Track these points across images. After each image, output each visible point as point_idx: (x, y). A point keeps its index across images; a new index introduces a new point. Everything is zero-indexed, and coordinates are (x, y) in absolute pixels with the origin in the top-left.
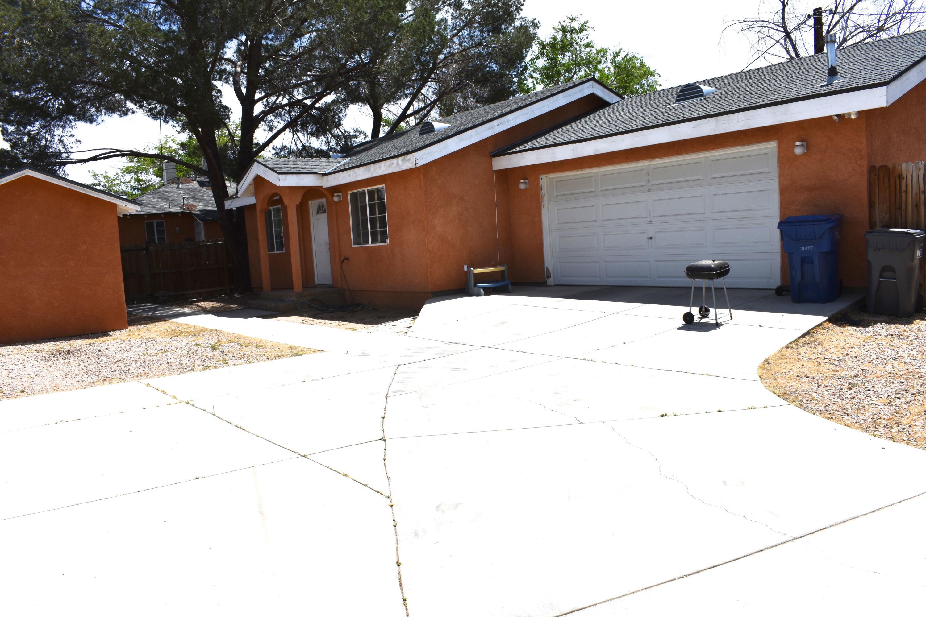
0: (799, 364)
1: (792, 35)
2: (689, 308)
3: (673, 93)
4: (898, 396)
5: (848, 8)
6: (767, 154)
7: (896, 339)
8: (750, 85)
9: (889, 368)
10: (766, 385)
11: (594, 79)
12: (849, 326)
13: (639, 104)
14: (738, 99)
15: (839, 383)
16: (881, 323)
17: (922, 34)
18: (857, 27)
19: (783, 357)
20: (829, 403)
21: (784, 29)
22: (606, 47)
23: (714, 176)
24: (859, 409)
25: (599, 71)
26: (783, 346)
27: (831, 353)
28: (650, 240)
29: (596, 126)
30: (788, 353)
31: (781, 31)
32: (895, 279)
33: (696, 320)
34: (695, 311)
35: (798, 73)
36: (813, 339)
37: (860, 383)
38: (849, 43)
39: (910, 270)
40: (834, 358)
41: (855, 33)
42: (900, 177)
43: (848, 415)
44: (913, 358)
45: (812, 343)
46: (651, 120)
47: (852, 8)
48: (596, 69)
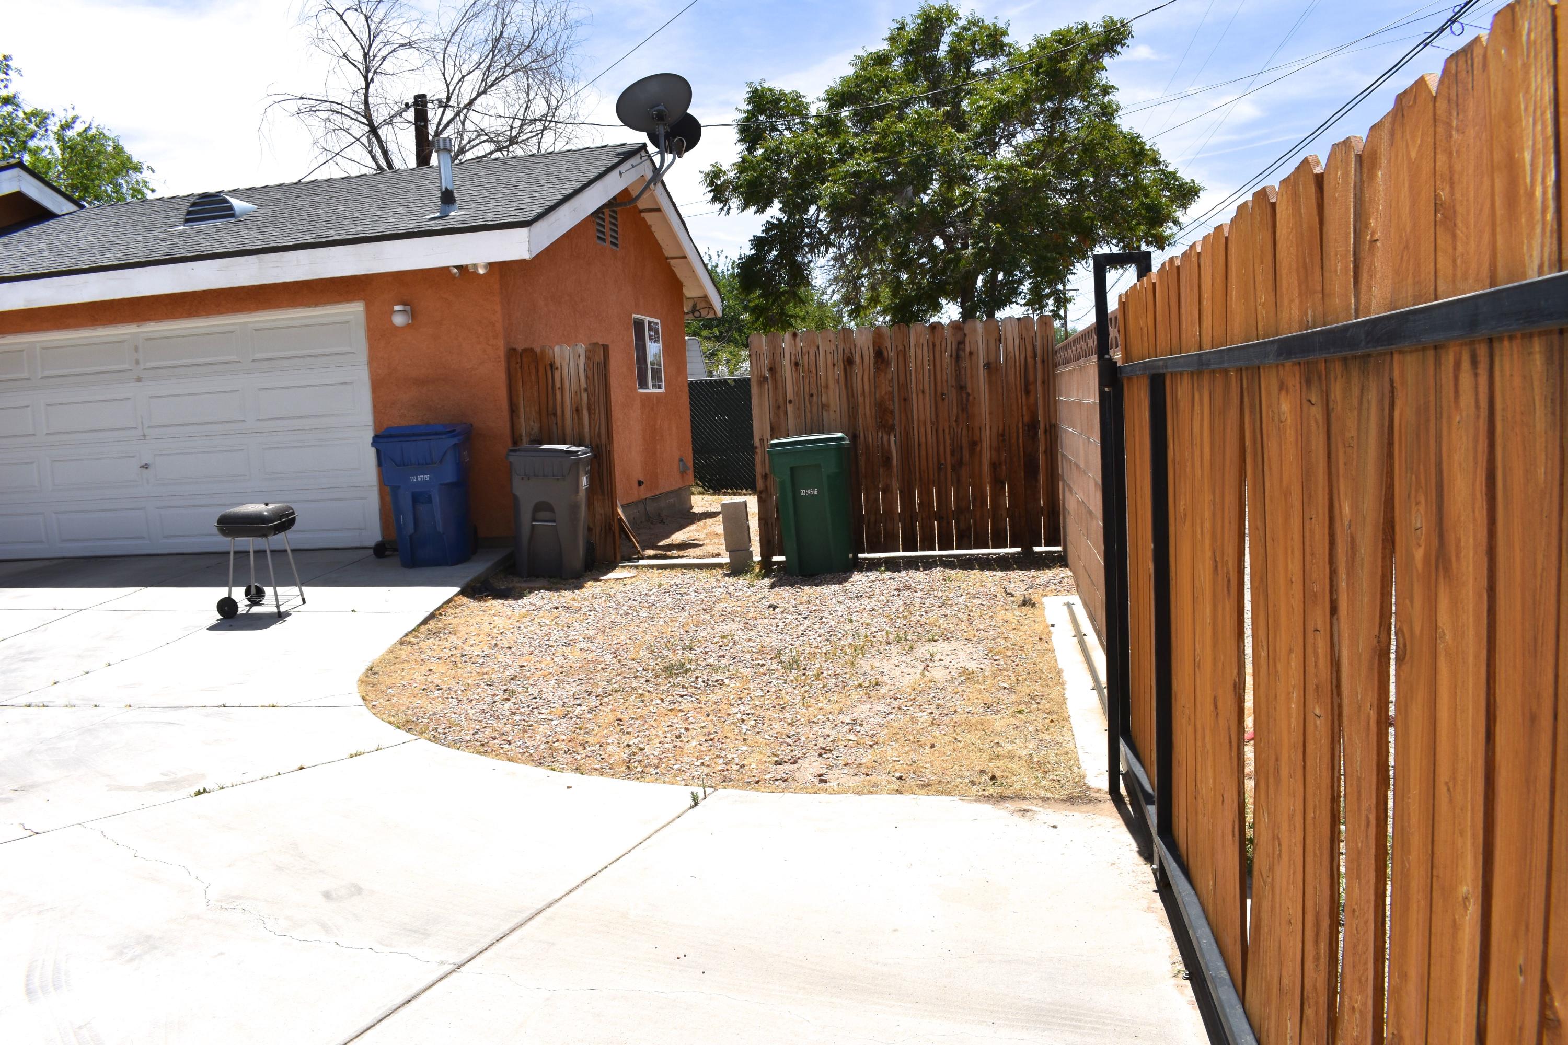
0: (424, 669)
1: (380, 132)
2: (227, 589)
3: (179, 207)
4: (578, 702)
5: (466, 102)
6: (347, 322)
7: (563, 613)
8: (316, 205)
9: (559, 660)
10: (374, 711)
11: (20, 165)
12: (493, 599)
13: (114, 221)
14: (297, 228)
15: (489, 692)
16: (539, 590)
17: (574, 156)
18: (480, 132)
19: (396, 661)
20: (478, 727)
21: (368, 120)
22: (46, 110)
23: (259, 356)
24: (525, 731)
25: (30, 151)
26: (395, 641)
27: (472, 646)
28: (144, 470)
29: (28, 255)
30: (405, 652)
31: (363, 123)
32: (554, 521)
33: (242, 610)
34: (239, 594)
35: (393, 194)
36: (440, 625)
37: (520, 689)
38: (469, 155)
39: (575, 508)
40: (476, 653)
41: (477, 141)
42: (552, 366)
43: (509, 743)
44: (591, 640)
45: (440, 632)
46: (139, 252)
47: (471, 103)
48: (24, 147)
